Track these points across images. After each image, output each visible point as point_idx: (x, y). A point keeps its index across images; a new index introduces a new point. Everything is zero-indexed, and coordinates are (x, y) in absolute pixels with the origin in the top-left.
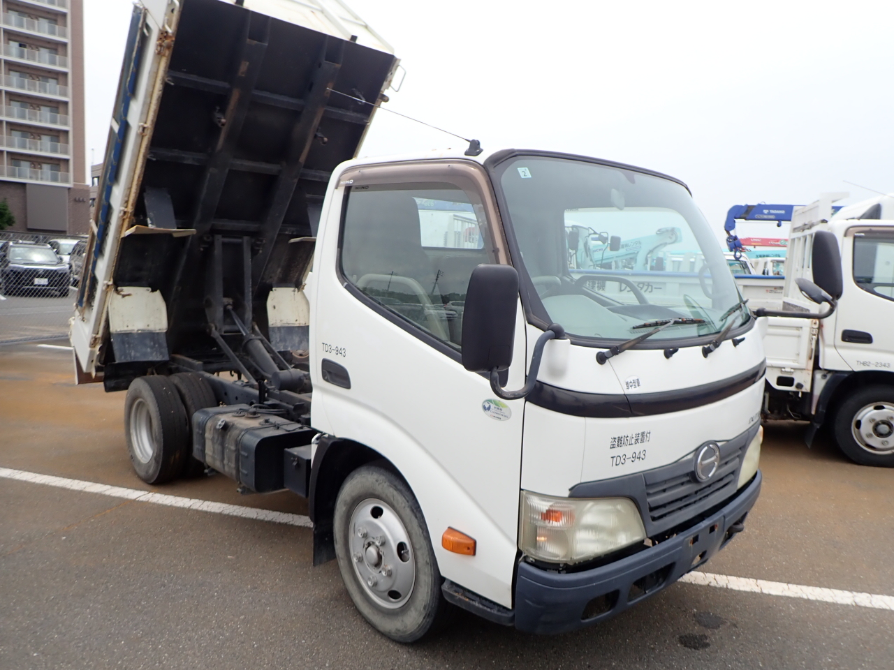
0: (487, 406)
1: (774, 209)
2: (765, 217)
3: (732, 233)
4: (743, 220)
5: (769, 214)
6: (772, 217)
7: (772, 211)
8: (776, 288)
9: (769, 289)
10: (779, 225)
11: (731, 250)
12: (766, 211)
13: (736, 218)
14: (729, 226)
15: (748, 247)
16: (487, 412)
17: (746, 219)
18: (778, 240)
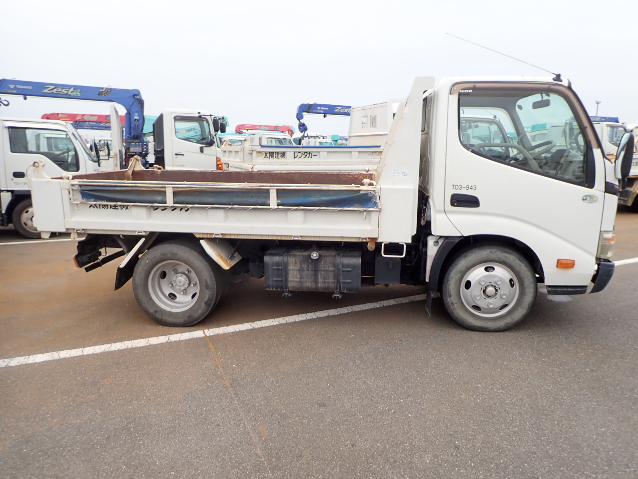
0: (585, 198)
1: (323, 107)
2: (319, 111)
3: (302, 121)
4: (306, 113)
5: (320, 110)
6: (322, 112)
7: (322, 108)
8: (373, 152)
9: (370, 153)
10: (325, 117)
11: (302, 132)
12: (319, 108)
13: (303, 112)
14: (299, 117)
15: (244, 131)
16: (585, 201)
17: (308, 112)
18: (261, 126)
